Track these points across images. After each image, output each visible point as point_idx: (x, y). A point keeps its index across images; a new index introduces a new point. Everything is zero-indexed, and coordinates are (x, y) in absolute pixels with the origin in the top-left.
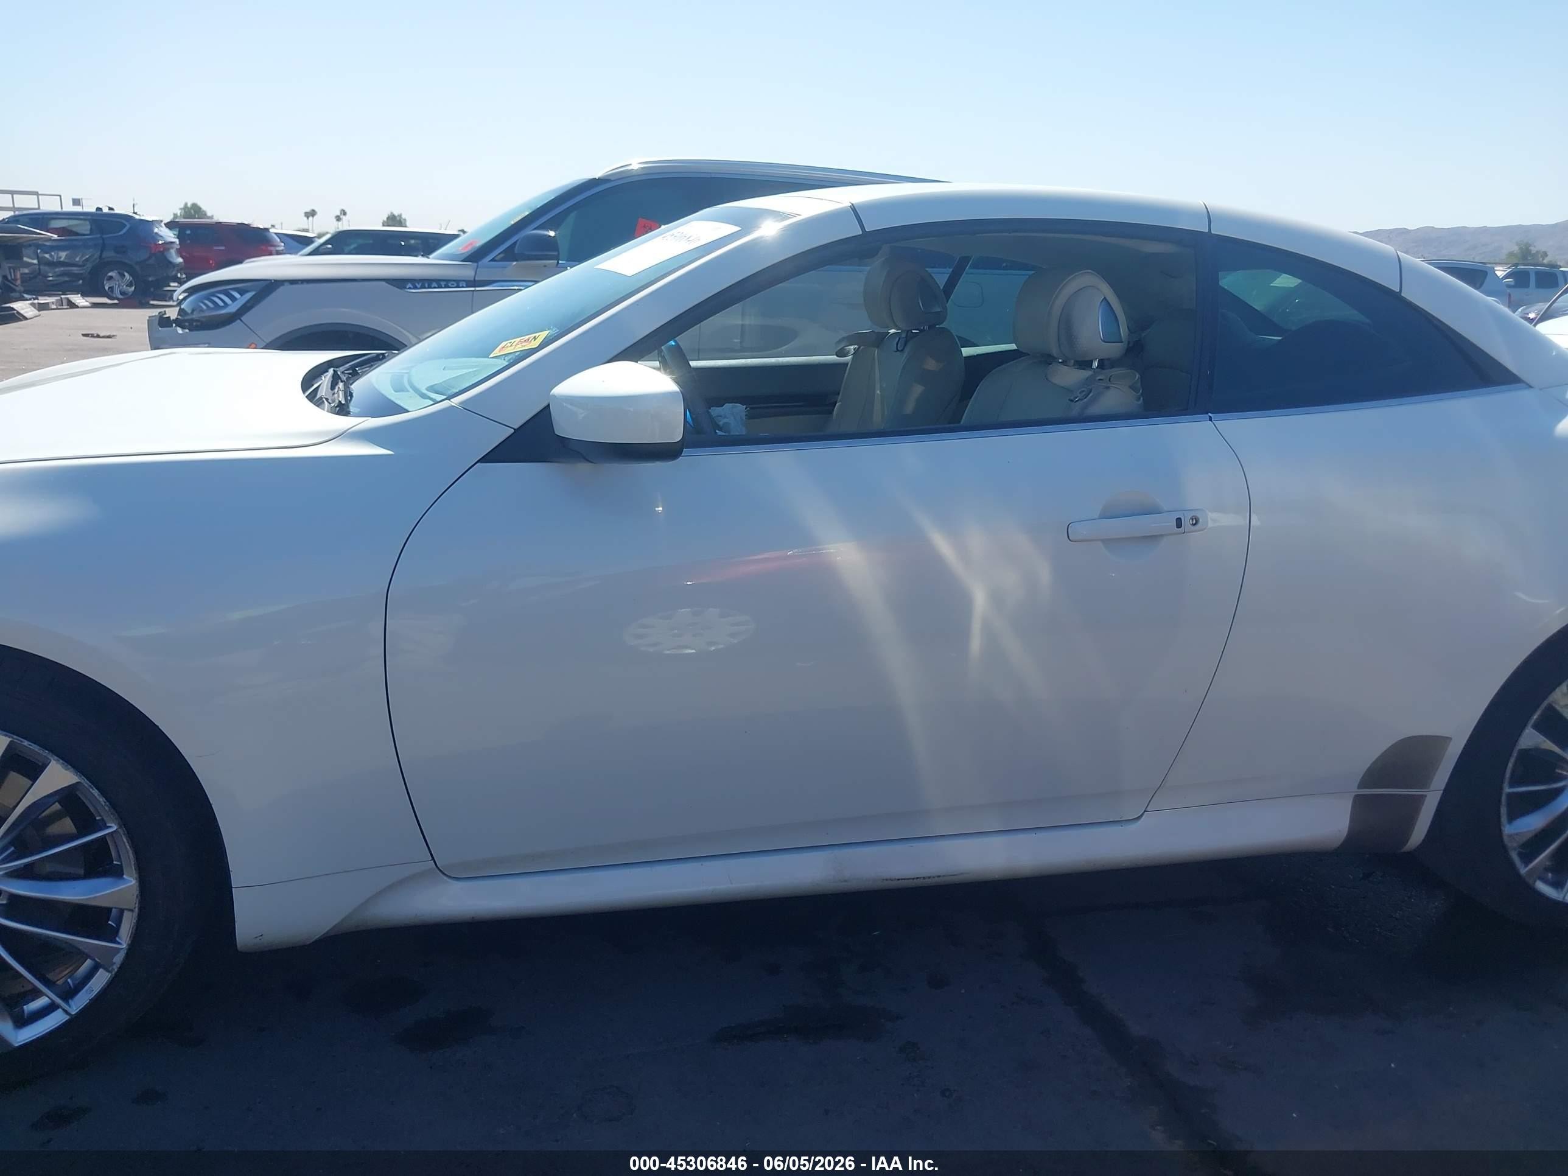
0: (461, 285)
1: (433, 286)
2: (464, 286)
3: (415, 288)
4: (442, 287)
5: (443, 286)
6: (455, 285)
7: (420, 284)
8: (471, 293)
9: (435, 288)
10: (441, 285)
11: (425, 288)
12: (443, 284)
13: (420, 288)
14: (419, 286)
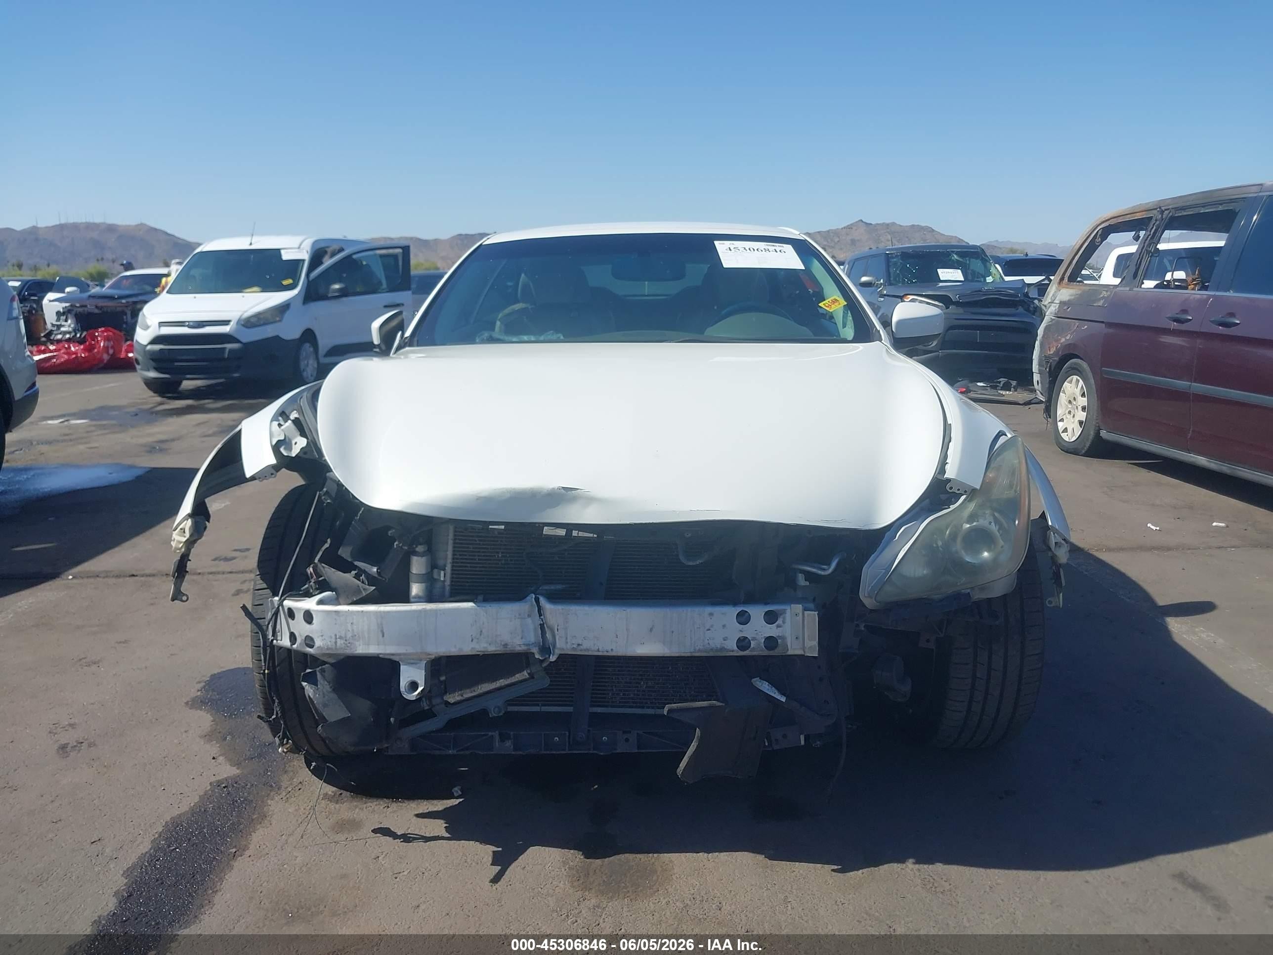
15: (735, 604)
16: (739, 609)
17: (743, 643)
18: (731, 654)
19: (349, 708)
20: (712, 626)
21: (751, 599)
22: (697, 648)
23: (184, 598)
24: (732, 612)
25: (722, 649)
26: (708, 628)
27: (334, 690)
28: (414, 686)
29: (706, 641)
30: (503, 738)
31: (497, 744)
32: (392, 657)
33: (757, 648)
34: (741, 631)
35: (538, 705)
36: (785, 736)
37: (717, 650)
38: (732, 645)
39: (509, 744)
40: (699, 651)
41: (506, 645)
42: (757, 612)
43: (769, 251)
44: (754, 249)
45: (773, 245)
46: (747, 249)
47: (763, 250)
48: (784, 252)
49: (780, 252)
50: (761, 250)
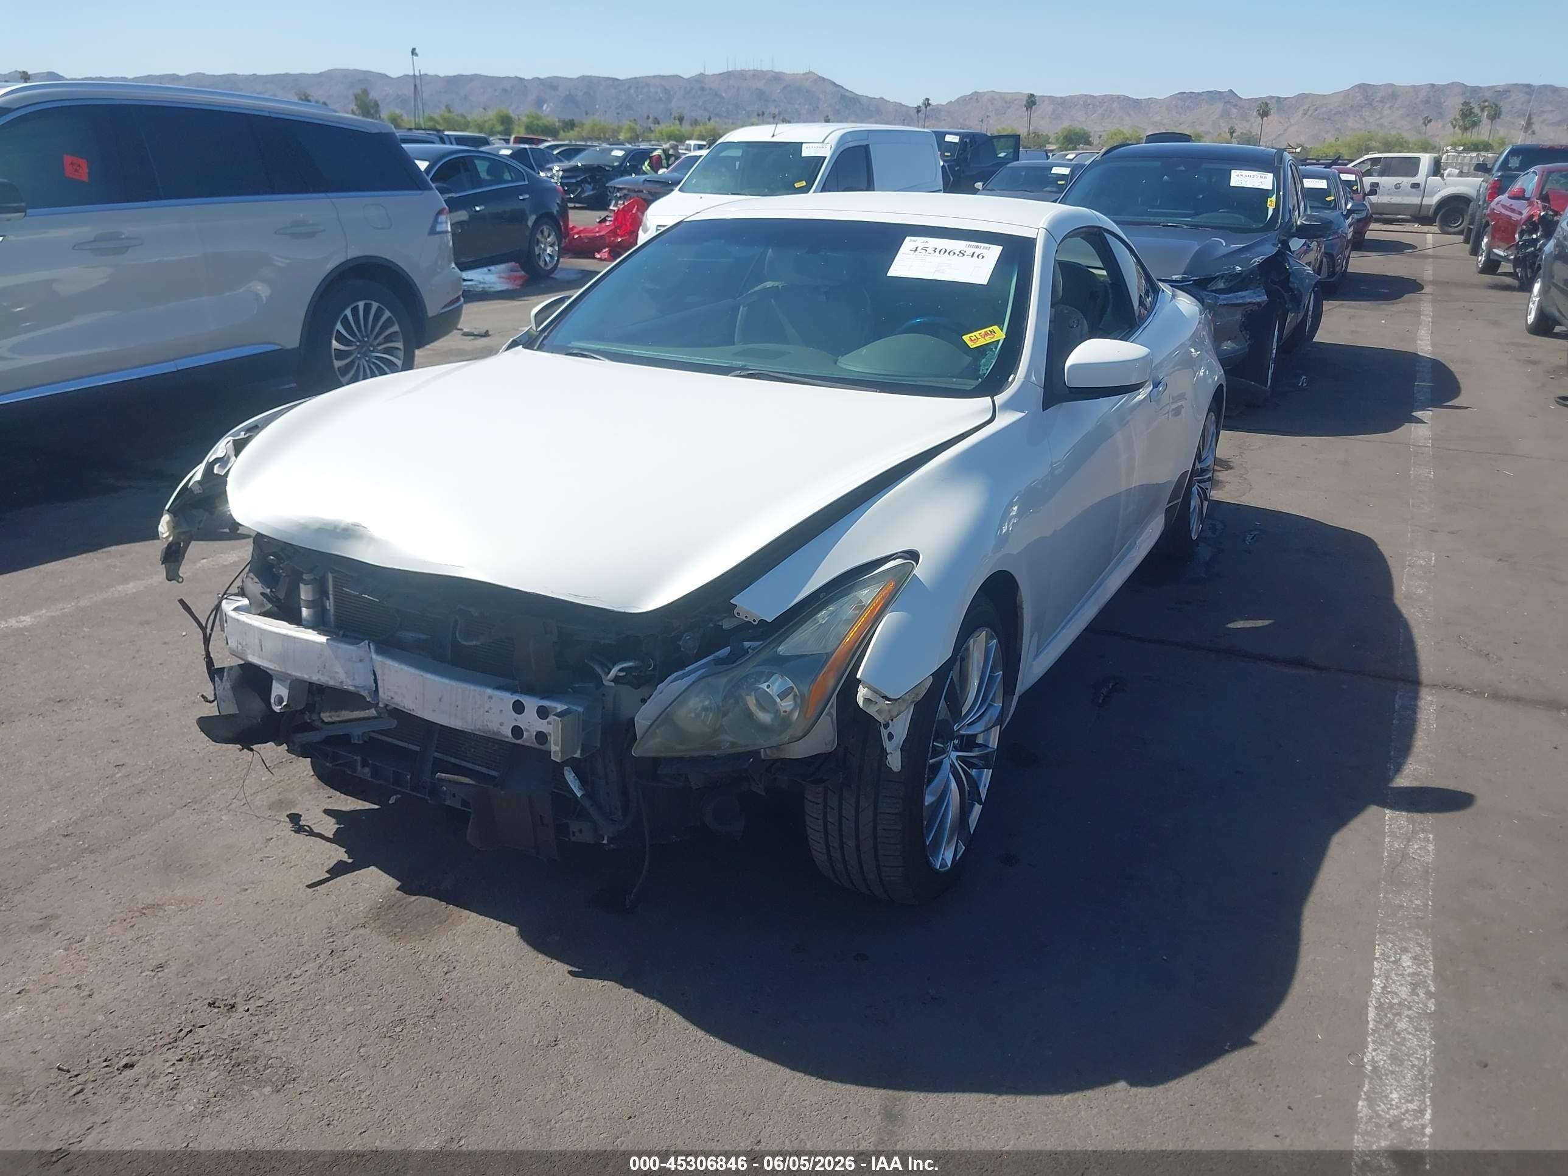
15: (513, 690)
16: (516, 697)
17: (517, 731)
18: (507, 740)
19: (239, 705)
20: (491, 708)
21: (529, 691)
22: (477, 727)
23: (180, 580)
24: (510, 698)
25: (499, 733)
26: (487, 709)
27: (233, 688)
28: (280, 700)
29: (485, 723)
30: (365, 764)
31: (359, 768)
32: (268, 671)
33: (528, 739)
34: (516, 720)
35: (406, 742)
36: (580, 831)
37: (494, 733)
38: (507, 732)
39: (367, 770)
40: (479, 729)
41: (342, 683)
42: (531, 704)
43: (963, 255)
44: (946, 251)
45: (977, 247)
46: (938, 251)
47: (957, 253)
48: (983, 257)
49: (978, 256)
50: (955, 253)
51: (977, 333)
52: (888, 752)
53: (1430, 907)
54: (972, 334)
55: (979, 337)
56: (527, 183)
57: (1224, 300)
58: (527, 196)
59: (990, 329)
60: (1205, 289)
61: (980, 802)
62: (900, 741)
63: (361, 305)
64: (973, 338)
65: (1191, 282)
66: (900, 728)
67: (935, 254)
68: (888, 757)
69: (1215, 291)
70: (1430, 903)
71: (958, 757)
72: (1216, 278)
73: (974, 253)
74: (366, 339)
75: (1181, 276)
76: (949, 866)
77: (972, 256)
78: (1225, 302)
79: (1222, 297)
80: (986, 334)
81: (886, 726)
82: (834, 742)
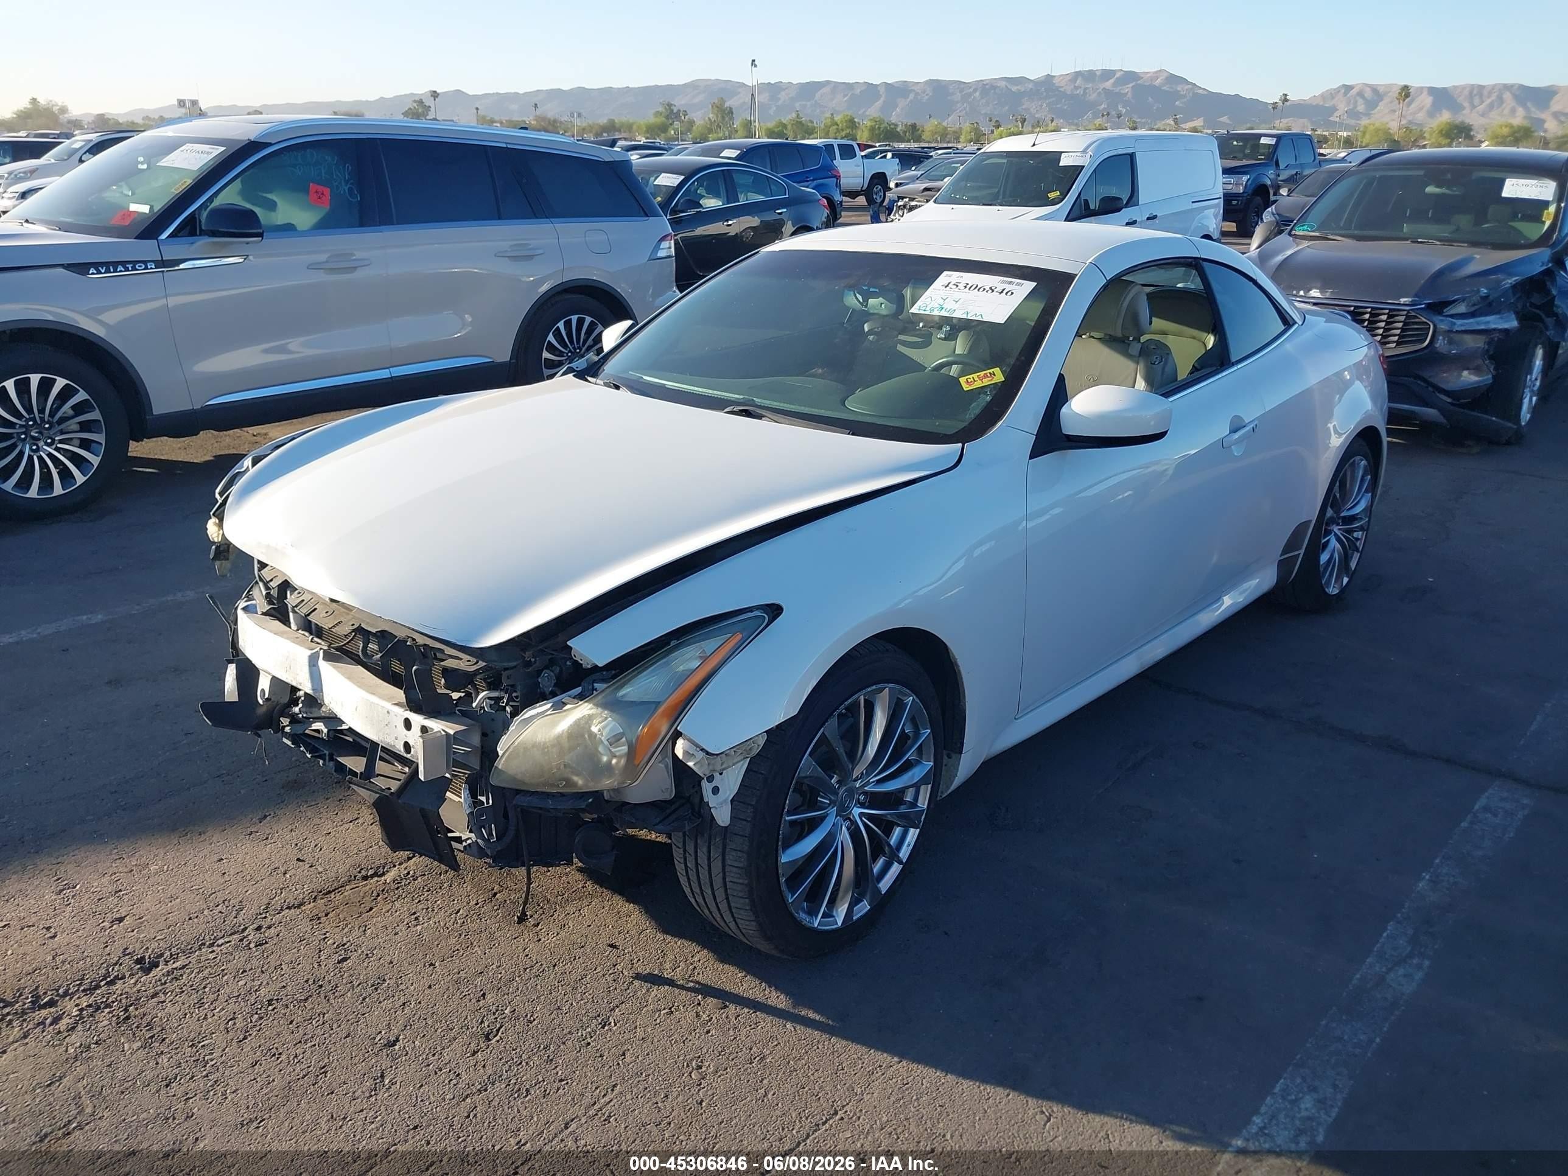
0: (149, 267)
1: (118, 270)
2: (153, 267)
3: (99, 272)
4: (129, 271)
5: (130, 269)
6: (144, 267)
7: (104, 268)
8: (161, 274)
9: (121, 271)
10: (128, 268)
11: (111, 272)
12: (130, 266)
13: (105, 273)
14: (103, 271)
15: (406, 710)
16: (407, 714)
17: (405, 745)
18: (399, 753)
20: (389, 723)
24: (401, 715)
25: (394, 746)
26: (386, 723)
29: (385, 736)
33: (415, 754)
34: (406, 736)
37: (392, 746)
38: (399, 745)
40: (382, 741)
42: (417, 722)
43: (993, 291)
44: (977, 286)
45: (1010, 283)
46: (968, 286)
47: (987, 288)
48: (1012, 293)
49: (1006, 294)
50: (984, 289)
51: (975, 376)
52: (710, 806)
53: (1374, 1045)
54: (971, 376)
55: (976, 379)
56: (787, 196)
57: (1461, 325)
58: (785, 210)
59: (991, 371)
60: (1440, 313)
61: (900, 862)
62: (729, 796)
63: (574, 318)
64: (969, 380)
65: (1423, 306)
66: (731, 780)
67: (965, 290)
68: (712, 810)
69: (1452, 316)
70: (1378, 1040)
71: (861, 815)
72: (1454, 301)
73: (1004, 290)
74: (578, 351)
75: (1410, 299)
76: (840, 924)
77: (1002, 292)
78: (1463, 328)
79: (1459, 322)
80: (986, 376)
81: (710, 779)
82: (672, 791)
